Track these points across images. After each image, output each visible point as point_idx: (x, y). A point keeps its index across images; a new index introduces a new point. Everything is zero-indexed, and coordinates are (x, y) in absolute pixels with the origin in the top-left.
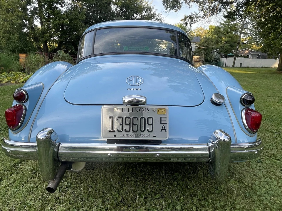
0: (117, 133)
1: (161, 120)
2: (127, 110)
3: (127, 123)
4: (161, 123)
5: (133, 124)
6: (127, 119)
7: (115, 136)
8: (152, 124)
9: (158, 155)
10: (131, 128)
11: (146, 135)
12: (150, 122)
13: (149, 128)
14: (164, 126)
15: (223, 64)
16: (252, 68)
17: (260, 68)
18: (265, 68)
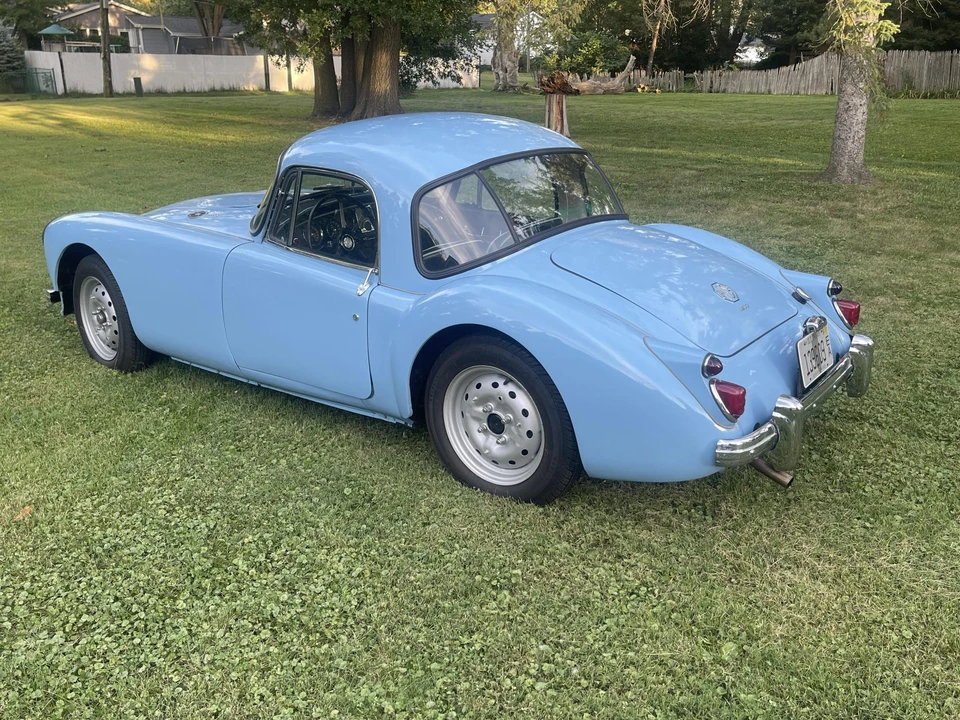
0: (811, 375)
2: (810, 340)
3: (813, 357)
4: (827, 345)
5: (816, 357)
6: (812, 352)
7: (811, 379)
8: (824, 350)
10: (816, 362)
11: (824, 366)
15: (50, 79)
16: (179, 94)
17: (205, 92)
18: (223, 92)
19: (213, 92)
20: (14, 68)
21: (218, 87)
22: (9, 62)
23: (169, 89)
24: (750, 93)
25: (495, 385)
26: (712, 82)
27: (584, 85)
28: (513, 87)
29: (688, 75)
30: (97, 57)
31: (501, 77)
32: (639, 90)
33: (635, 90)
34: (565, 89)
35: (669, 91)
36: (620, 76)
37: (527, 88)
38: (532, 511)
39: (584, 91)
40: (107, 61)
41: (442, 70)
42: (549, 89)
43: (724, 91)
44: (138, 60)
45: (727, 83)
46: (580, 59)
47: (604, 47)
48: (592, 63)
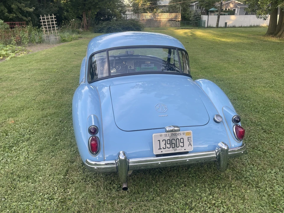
0: (163, 150)
1: (188, 139)
2: (168, 135)
3: (168, 143)
4: (188, 141)
5: (172, 143)
6: (168, 141)
7: (162, 152)
8: (183, 142)
9: (188, 160)
10: (171, 146)
11: (180, 149)
12: (182, 141)
13: (181, 144)
14: (190, 142)
16: (240, 27)
17: (248, 27)
18: (254, 26)
19: (251, 27)
20: (197, 20)
21: (252, 25)
22: (196, 18)
23: (237, 26)
30: (217, 17)
40: (219, 18)
44: (230, 17)
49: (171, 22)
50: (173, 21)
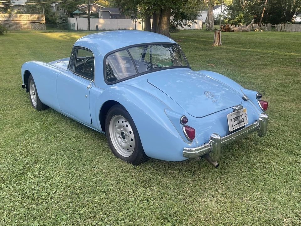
1: (245, 115)
2: (235, 114)
6: (236, 118)
7: (234, 128)
9: (247, 132)
10: (238, 122)
11: (242, 124)
12: (242, 117)
13: (242, 120)
15: (74, 26)
20: (64, 23)
21: (121, 29)
22: (63, 21)
23: (107, 29)
24: (295, 32)
25: (123, 122)
26: (281, 28)
27: (236, 29)
28: (212, 29)
29: (273, 26)
30: (87, 19)
31: (208, 26)
32: (255, 30)
33: (254, 30)
34: (229, 30)
35: (266, 31)
36: (249, 26)
37: (217, 30)
38: (131, 166)
39: (235, 31)
40: (89, 21)
41: (184, 23)
42: (223, 30)
43: (286, 31)
44: (99, 20)
45: (287, 28)
46: (236, 20)
47: (244, 16)
48: (240, 21)
49: (35, 25)
50: (36, 23)
